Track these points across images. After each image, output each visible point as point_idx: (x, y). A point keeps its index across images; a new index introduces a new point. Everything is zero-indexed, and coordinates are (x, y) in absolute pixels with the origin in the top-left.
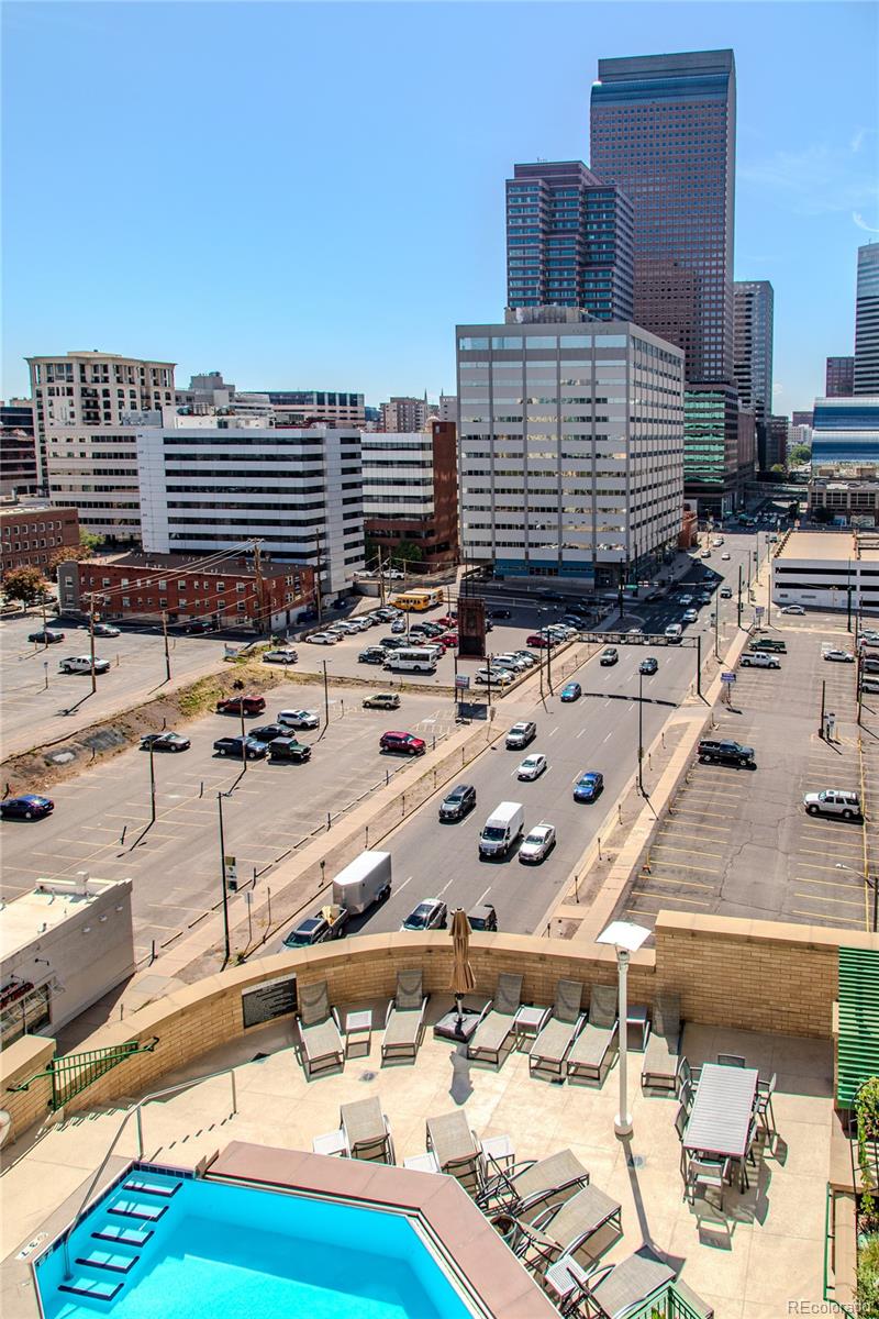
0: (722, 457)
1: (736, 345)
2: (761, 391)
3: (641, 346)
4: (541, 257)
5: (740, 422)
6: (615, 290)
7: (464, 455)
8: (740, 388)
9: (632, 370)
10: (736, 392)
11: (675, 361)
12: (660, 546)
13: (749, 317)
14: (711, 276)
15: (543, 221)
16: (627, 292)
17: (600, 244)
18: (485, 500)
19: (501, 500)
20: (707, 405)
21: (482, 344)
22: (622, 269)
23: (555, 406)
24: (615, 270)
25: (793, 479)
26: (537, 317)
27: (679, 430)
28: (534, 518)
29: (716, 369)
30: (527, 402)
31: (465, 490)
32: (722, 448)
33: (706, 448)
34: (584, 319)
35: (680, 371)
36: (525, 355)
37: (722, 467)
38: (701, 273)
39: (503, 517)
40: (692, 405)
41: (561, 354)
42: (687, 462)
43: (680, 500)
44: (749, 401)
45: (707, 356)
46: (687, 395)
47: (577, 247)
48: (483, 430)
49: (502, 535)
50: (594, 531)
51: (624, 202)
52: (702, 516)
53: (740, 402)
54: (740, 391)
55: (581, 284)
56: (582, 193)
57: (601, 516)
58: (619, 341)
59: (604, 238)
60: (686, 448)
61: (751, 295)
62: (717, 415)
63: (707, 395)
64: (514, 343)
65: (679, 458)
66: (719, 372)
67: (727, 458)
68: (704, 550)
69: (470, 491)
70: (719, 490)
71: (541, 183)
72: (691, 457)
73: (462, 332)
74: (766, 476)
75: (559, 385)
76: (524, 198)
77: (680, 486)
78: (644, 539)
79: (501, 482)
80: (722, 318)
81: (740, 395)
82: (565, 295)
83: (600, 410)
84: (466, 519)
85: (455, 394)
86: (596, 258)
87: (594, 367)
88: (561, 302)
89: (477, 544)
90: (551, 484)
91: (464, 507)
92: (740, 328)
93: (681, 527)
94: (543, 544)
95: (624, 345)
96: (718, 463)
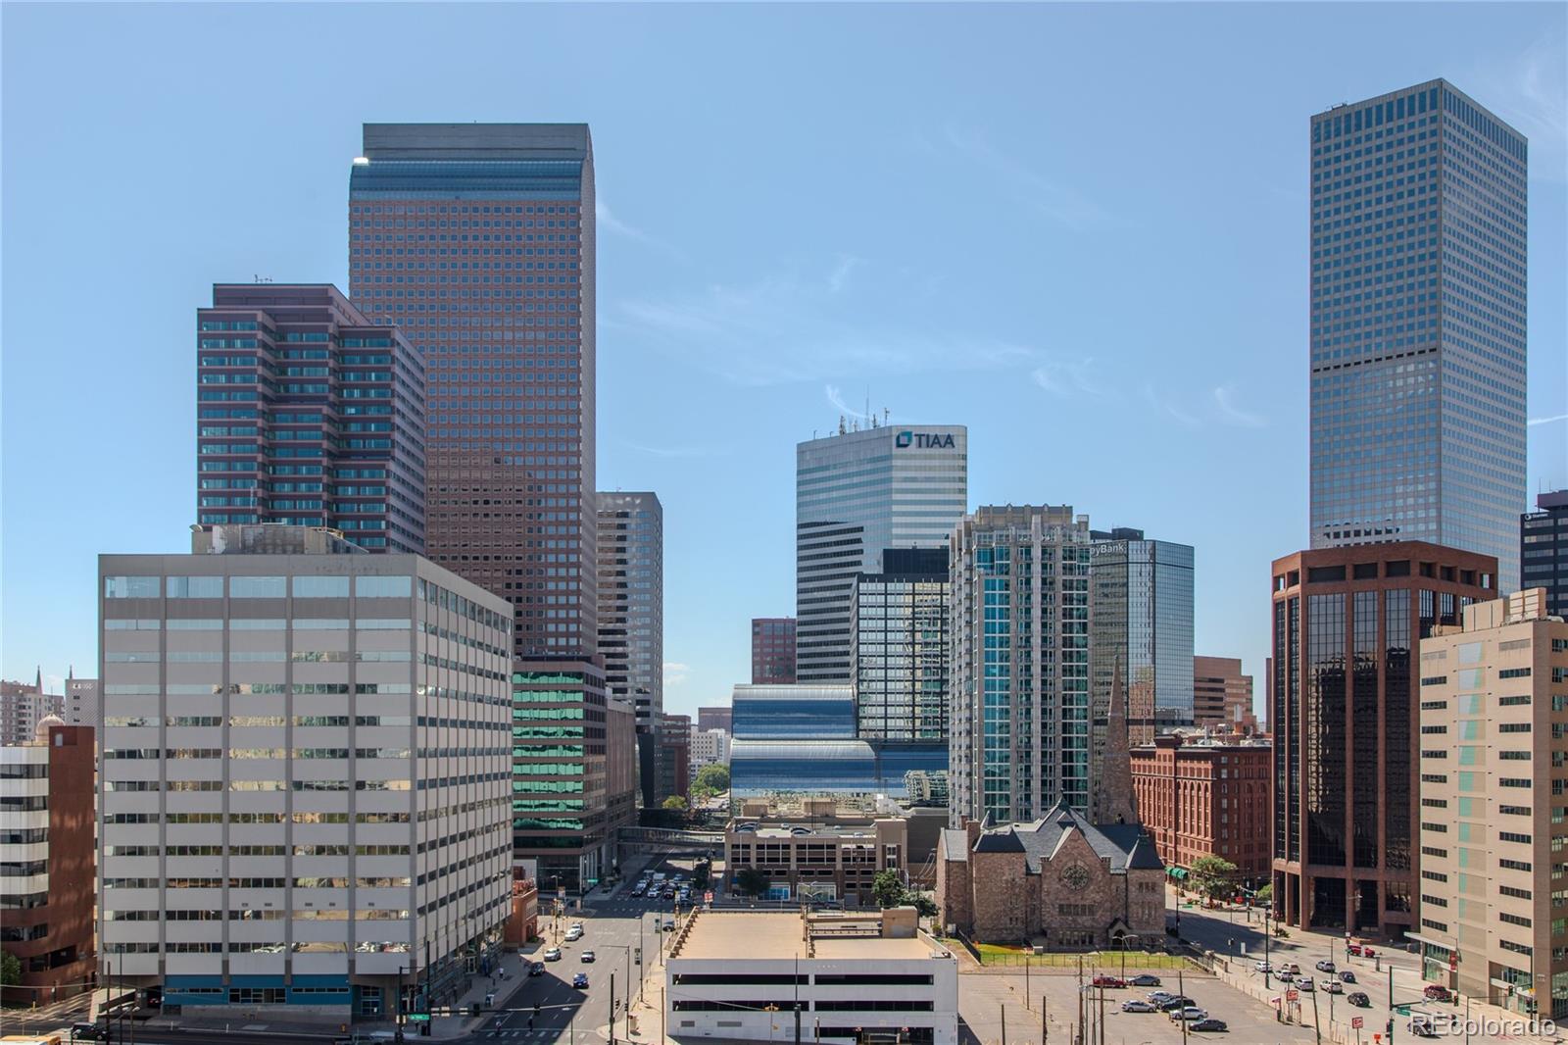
0: (580, 786)
1: (601, 596)
2: (645, 673)
3: (437, 595)
4: (260, 440)
5: (610, 725)
6: (393, 500)
7: (108, 787)
8: (609, 667)
9: (421, 636)
10: (602, 674)
11: (496, 622)
12: (470, 942)
13: (622, 550)
14: (557, 482)
15: (264, 380)
16: (413, 505)
17: (365, 422)
18: (146, 867)
19: (178, 866)
20: (552, 697)
21: (148, 587)
22: (403, 466)
23: (281, 697)
24: (392, 466)
25: (701, 820)
26: (250, 541)
27: (504, 739)
28: (239, 898)
29: (568, 635)
30: (229, 690)
31: (109, 850)
32: (580, 770)
33: (552, 769)
34: (335, 548)
35: (505, 639)
36: (228, 608)
37: (579, 803)
38: (540, 475)
39: (181, 899)
40: (526, 697)
41: (292, 608)
42: (517, 794)
43: (507, 860)
44: (624, 691)
45: (552, 614)
46: (518, 679)
47: (325, 427)
48: (146, 741)
49: (179, 932)
50: (352, 921)
51: (408, 355)
52: (546, 887)
53: (608, 691)
54: (610, 673)
55: (332, 488)
56: (333, 338)
57: (364, 892)
58: (399, 586)
59: (372, 413)
60: (517, 770)
61: (625, 515)
62: (570, 713)
63: (552, 680)
64: (207, 588)
65: (505, 788)
66: (573, 642)
67: (589, 787)
68: (549, 948)
69: (120, 851)
70: (578, 842)
71: (260, 316)
72: (526, 785)
73: (110, 566)
74: (655, 817)
75: (290, 662)
76: (230, 340)
77: (506, 836)
78: (442, 932)
79: (178, 834)
80: (578, 551)
81: (610, 679)
82: (303, 506)
83: (365, 705)
84: (109, 904)
85: (95, 677)
86: (358, 445)
87: (353, 632)
88: (295, 518)
89: (131, 948)
90: (272, 835)
91: (106, 882)
92: (608, 568)
93: (508, 908)
94: (257, 946)
95: (408, 594)
96: (572, 794)
